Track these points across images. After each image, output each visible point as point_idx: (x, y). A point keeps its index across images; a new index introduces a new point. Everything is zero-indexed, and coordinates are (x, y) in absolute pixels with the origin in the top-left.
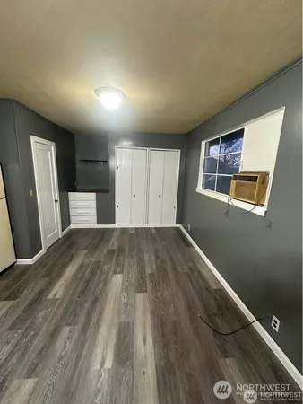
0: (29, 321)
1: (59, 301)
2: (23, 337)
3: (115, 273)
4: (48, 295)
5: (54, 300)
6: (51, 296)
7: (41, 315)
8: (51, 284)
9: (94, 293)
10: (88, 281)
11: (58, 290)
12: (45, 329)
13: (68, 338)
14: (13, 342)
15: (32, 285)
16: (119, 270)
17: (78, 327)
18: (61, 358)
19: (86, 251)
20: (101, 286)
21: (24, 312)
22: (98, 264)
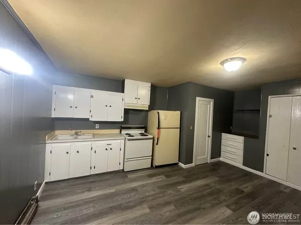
0: (164, 190)
1: (180, 193)
2: (158, 194)
3: (228, 206)
4: (179, 186)
5: (178, 191)
6: (179, 187)
7: (170, 192)
8: (184, 182)
9: (200, 204)
10: (204, 196)
11: (184, 188)
12: (166, 198)
13: (170, 211)
14: (155, 192)
15: (177, 177)
16: (233, 207)
17: (178, 212)
18: (161, 215)
19: (217, 179)
20: (208, 205)
21: (166, 185)
22: (219, 191)
